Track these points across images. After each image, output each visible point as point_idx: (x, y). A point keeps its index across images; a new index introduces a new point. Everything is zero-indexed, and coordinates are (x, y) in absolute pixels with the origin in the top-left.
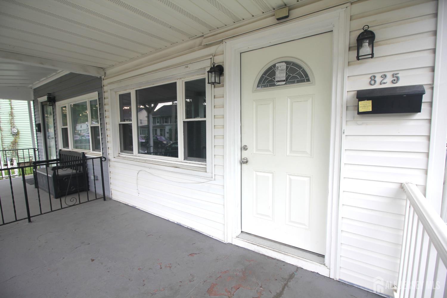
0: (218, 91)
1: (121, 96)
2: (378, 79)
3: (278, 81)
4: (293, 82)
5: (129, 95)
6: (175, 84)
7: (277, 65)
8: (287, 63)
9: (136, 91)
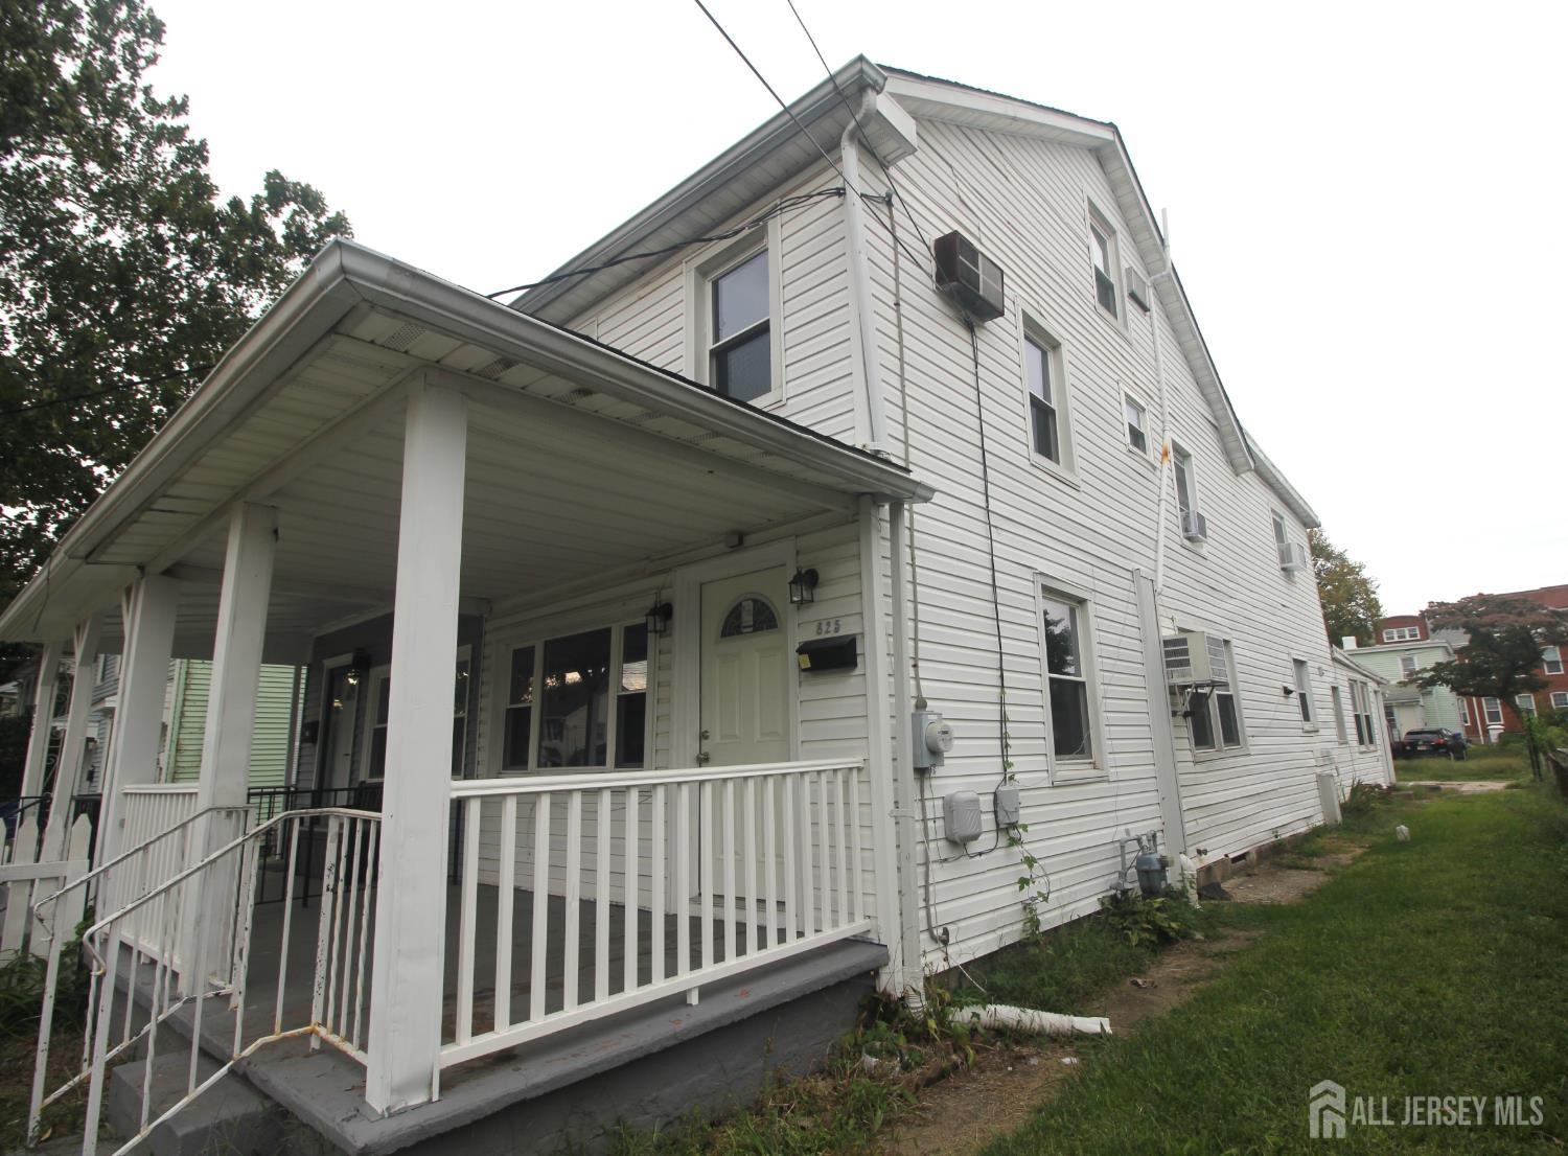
0: (664, 642)
1: (518, 654)
2: (824, 627)
3: (745, 627)
4: (762, 629)
5: (531, 650)
6: (608, 631)
7: (744, 603)
8: (755, 601)
9: (546, 643)
